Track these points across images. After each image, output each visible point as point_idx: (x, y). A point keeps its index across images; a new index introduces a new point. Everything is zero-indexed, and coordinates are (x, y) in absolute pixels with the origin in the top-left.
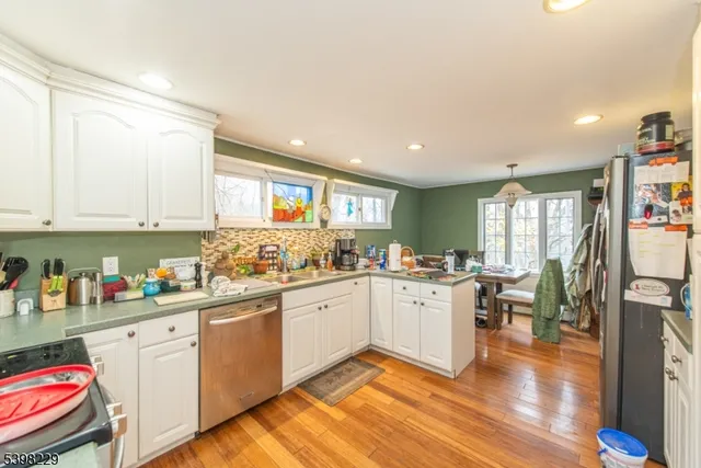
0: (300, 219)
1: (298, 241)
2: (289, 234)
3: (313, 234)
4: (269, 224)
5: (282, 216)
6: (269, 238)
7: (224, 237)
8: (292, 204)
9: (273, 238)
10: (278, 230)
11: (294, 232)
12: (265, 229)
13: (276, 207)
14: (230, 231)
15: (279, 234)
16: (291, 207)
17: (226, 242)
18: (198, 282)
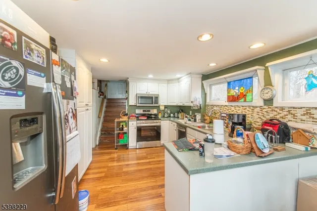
0: (243, 100)
2: (238, 109)
3: (258, 110)
4: (227, 103)
5: (232, 99)
6: (228, 110)
7: (213, 108)
8: (237, 91)
9: (230, 110)
10: (232, 106)
11: (241, 108)
12: (226, 106)
13: (228, 95)
14: (214, 106)
15: (233, 108)
16: (236, 93)
18: (195, 121)
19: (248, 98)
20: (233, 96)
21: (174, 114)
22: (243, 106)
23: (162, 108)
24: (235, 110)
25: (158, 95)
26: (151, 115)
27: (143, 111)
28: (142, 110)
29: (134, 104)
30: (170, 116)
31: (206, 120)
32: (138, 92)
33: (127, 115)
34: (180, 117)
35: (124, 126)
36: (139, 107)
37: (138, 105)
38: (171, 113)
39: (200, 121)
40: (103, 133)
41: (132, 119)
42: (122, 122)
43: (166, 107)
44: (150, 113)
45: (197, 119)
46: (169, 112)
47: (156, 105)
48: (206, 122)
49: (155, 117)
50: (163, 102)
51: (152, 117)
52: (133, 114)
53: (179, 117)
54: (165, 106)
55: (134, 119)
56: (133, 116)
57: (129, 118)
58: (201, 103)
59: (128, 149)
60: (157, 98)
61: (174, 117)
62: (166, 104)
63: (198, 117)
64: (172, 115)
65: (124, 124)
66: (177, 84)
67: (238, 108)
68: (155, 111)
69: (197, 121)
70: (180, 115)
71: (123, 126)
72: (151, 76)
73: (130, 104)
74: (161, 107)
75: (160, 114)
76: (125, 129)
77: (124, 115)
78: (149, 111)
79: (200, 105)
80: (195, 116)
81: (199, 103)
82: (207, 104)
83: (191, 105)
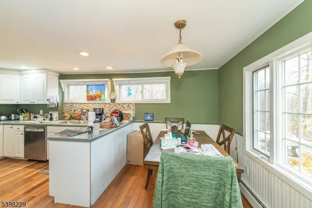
0: (99, 99)
2: (95, 105)
3: (108, 105)
4: (86, 101)
5: (91, 98)
6: (87, 107)
7: (72, 106)
8: (95, 93)
10: (90, 103)
12: (85, 104)
13: (88, 95)
14: (74, 104)
15: (91, 105)
16: (94, 94)
18: (51, 119)
19: (102, 98)
20: (92, 96)
21: (8, 117)
22: (98, 104)
39: (57, 119)
45: (54, 117)
48: (66, 118)
53: (19, 119)
58: (58, 101)
61: (9, 120)
63: (55, 115)
64: (3, 118)
69: (54, 119)
70: (21, 117)
79: (58, 103)
80: (51, 115)
81: (57, 101)
82: (64, 102)
83: (47, 103)
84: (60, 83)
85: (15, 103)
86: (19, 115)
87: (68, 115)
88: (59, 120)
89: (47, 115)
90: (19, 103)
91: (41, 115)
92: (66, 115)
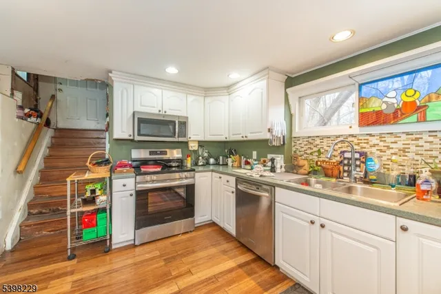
0: (414, 118)
1: (413, 148)
2: (392, 140)
4: (356, 130)
7: (311, 143)
9: (365, 145)
10: (370, 135)
11: (404, 136)
12: (352, 136)
13: (363, 110)
14: (316, 139)
15: (375, 140)
17: (312, 147)
18: (273, 170)
20: (379, 113)
21: (217, 159)
22: (408, 134)
23: (193, 146)
24: (382, 144)
25: (187, 117)
26: (170, 161)
27: (151, 153)
28: (148, 151)
29: (126, 137)
30: (208, 163)
31: (301, 167)
32: (138, 108)
33: (107, 162)
34: (230, 163)
35: (98, 193)
36: (140, 145)
37: (137, 138)
38: (210, 156)
39: (283, 169)
40: (35, 211)
41: (121, 172)
42: (93, 181)
43: (202, 144)
44: (165, 157)
45: (278, 166)
46: (206, 155)
47: (181, 139)
48: (302, 171)
49: (178, 167)
50: (196, 134)
51: (171, 167)
52: (125, 161)
53: (227, 164)
54: (199, 142)
55: (128, 172)
56: (125, 166)
57: (112, 170)
58: (285, 133)
59: (108, 251)
60: (184, 124)
61: (217, 164)
62: (202, 139)
63: (280, 161)
64: (212, 161)
65: (98, 186)
66: (225, 98)
67: (389, 139)
68: (176, 154)
69: (278, 170)
70: (230, 160)
71: (93, 191)
72: (172, 70)
73: (115, 136)
74: (191, 144)
75: (189, 159)
76: (102, 199)
77: (99, 164)
78: (165, 153)
79: (284, 137)
80: (272, 160)
81: (282, 133)
82: (294, 135)
83: (268, 136)
84: (286, 95)
85: (222, 138)
86: (227, 158)
87: (306, 162)
88: (286, 171)
89: (265, 161)
90: (228, 140)
91: (255, 160)
92: (302, 162)
